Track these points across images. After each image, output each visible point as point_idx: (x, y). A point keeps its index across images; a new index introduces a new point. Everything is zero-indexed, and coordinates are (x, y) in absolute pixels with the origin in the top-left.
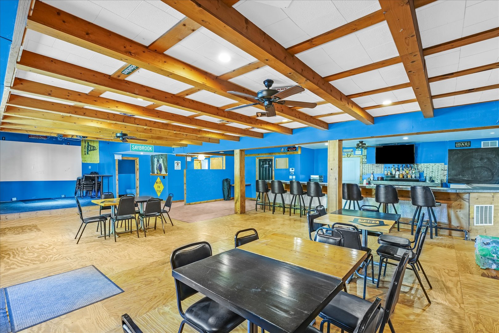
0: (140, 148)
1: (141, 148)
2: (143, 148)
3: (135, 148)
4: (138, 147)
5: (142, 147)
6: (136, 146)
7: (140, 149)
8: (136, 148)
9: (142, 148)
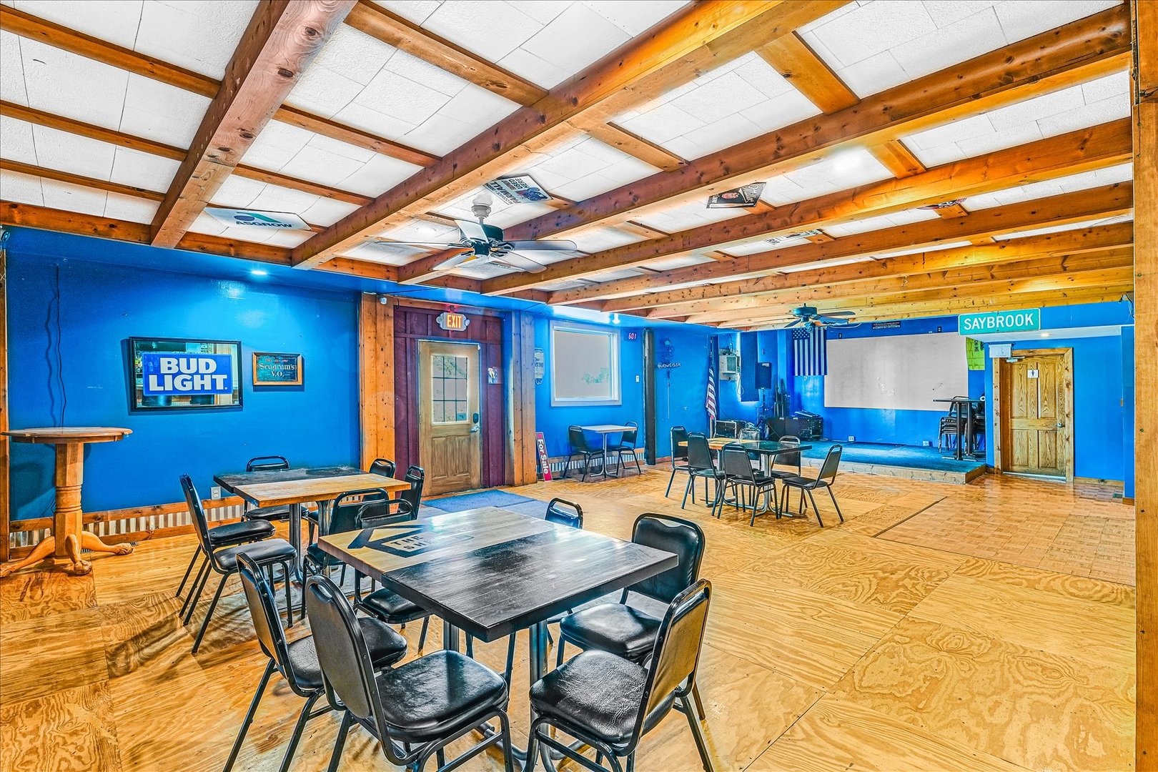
0: (989, 322)
1: (992, 322)
2: (1001, 322)
3: (974, 325)
4: (982, 322)
5: (998, 318)
6: (976, 320)
7: (989, 327)
8: (978, 325)
9: (998, 321)
